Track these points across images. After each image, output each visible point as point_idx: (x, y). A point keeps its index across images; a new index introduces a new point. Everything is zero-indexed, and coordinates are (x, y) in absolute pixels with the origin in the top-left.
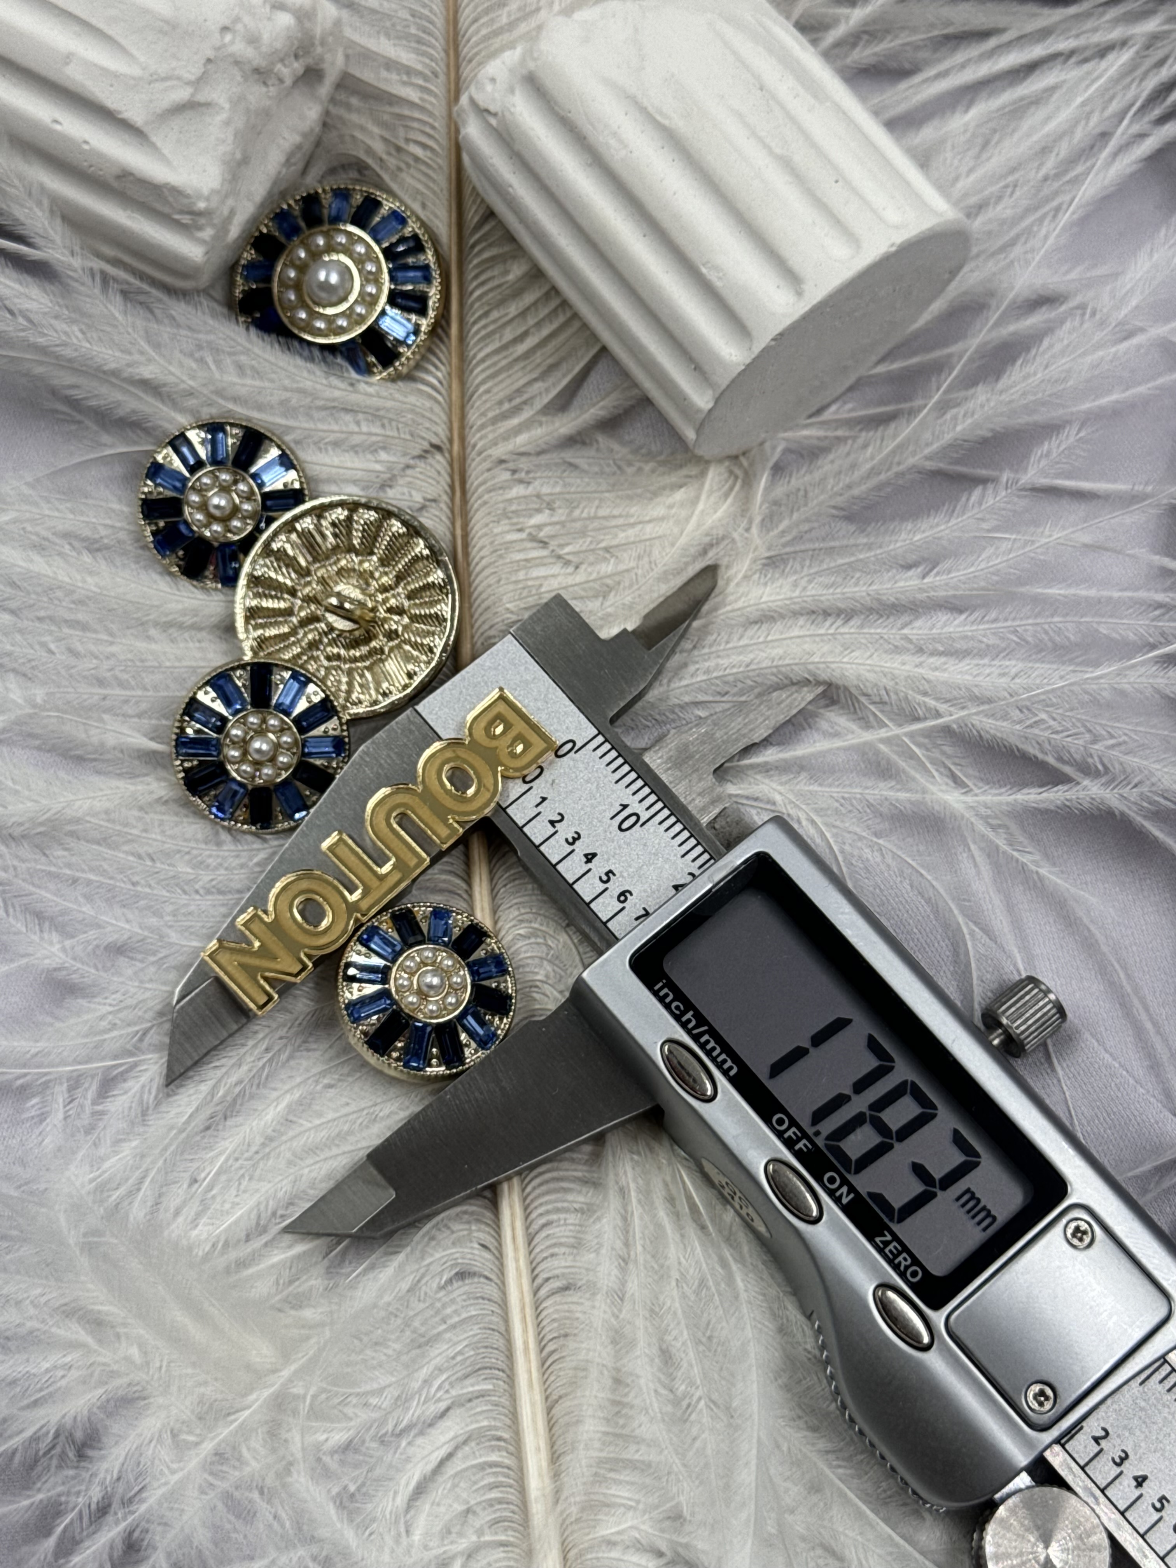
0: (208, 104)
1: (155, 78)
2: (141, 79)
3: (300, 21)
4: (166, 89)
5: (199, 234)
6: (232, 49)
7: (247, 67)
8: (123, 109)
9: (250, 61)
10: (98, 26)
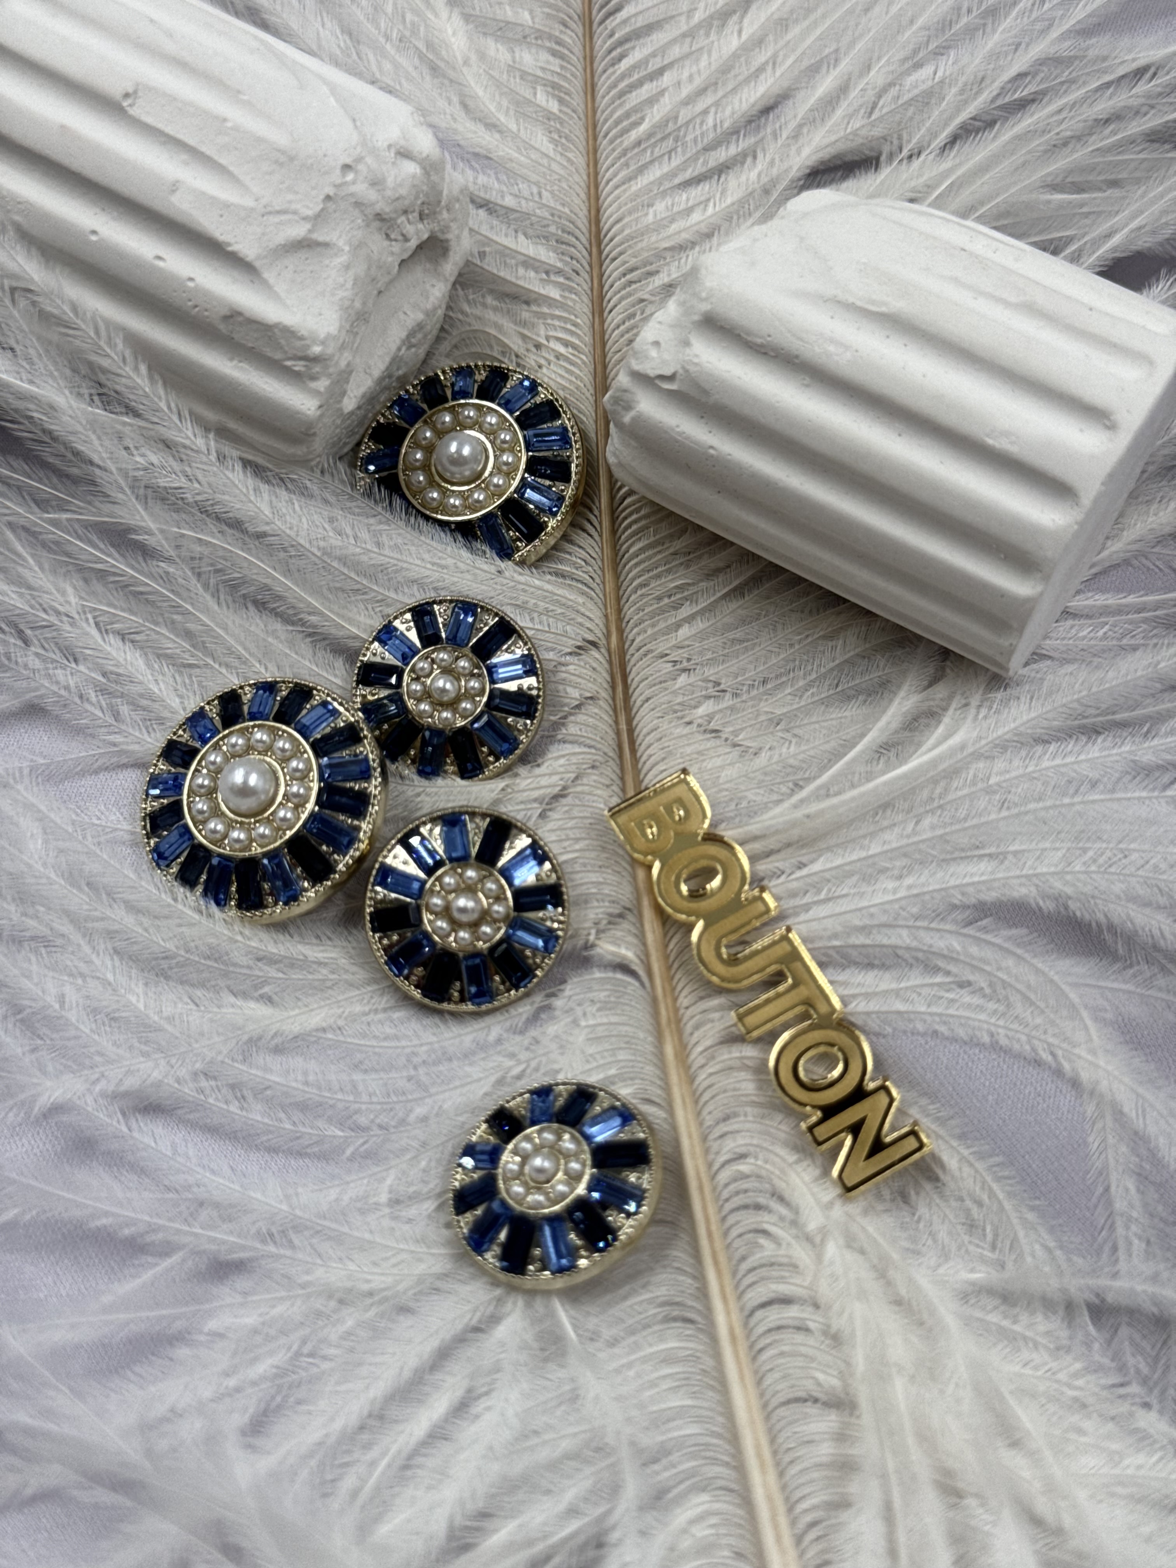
0: (326, 245)
1: (269, 211)
2: (253, 210)
3: (427, 173)
4: (281, 223)
5: (313, 385)
6: (353, 189)
7: (368, 211)
8: (232, 241)
9: (373, 204)
10: (208, 153)
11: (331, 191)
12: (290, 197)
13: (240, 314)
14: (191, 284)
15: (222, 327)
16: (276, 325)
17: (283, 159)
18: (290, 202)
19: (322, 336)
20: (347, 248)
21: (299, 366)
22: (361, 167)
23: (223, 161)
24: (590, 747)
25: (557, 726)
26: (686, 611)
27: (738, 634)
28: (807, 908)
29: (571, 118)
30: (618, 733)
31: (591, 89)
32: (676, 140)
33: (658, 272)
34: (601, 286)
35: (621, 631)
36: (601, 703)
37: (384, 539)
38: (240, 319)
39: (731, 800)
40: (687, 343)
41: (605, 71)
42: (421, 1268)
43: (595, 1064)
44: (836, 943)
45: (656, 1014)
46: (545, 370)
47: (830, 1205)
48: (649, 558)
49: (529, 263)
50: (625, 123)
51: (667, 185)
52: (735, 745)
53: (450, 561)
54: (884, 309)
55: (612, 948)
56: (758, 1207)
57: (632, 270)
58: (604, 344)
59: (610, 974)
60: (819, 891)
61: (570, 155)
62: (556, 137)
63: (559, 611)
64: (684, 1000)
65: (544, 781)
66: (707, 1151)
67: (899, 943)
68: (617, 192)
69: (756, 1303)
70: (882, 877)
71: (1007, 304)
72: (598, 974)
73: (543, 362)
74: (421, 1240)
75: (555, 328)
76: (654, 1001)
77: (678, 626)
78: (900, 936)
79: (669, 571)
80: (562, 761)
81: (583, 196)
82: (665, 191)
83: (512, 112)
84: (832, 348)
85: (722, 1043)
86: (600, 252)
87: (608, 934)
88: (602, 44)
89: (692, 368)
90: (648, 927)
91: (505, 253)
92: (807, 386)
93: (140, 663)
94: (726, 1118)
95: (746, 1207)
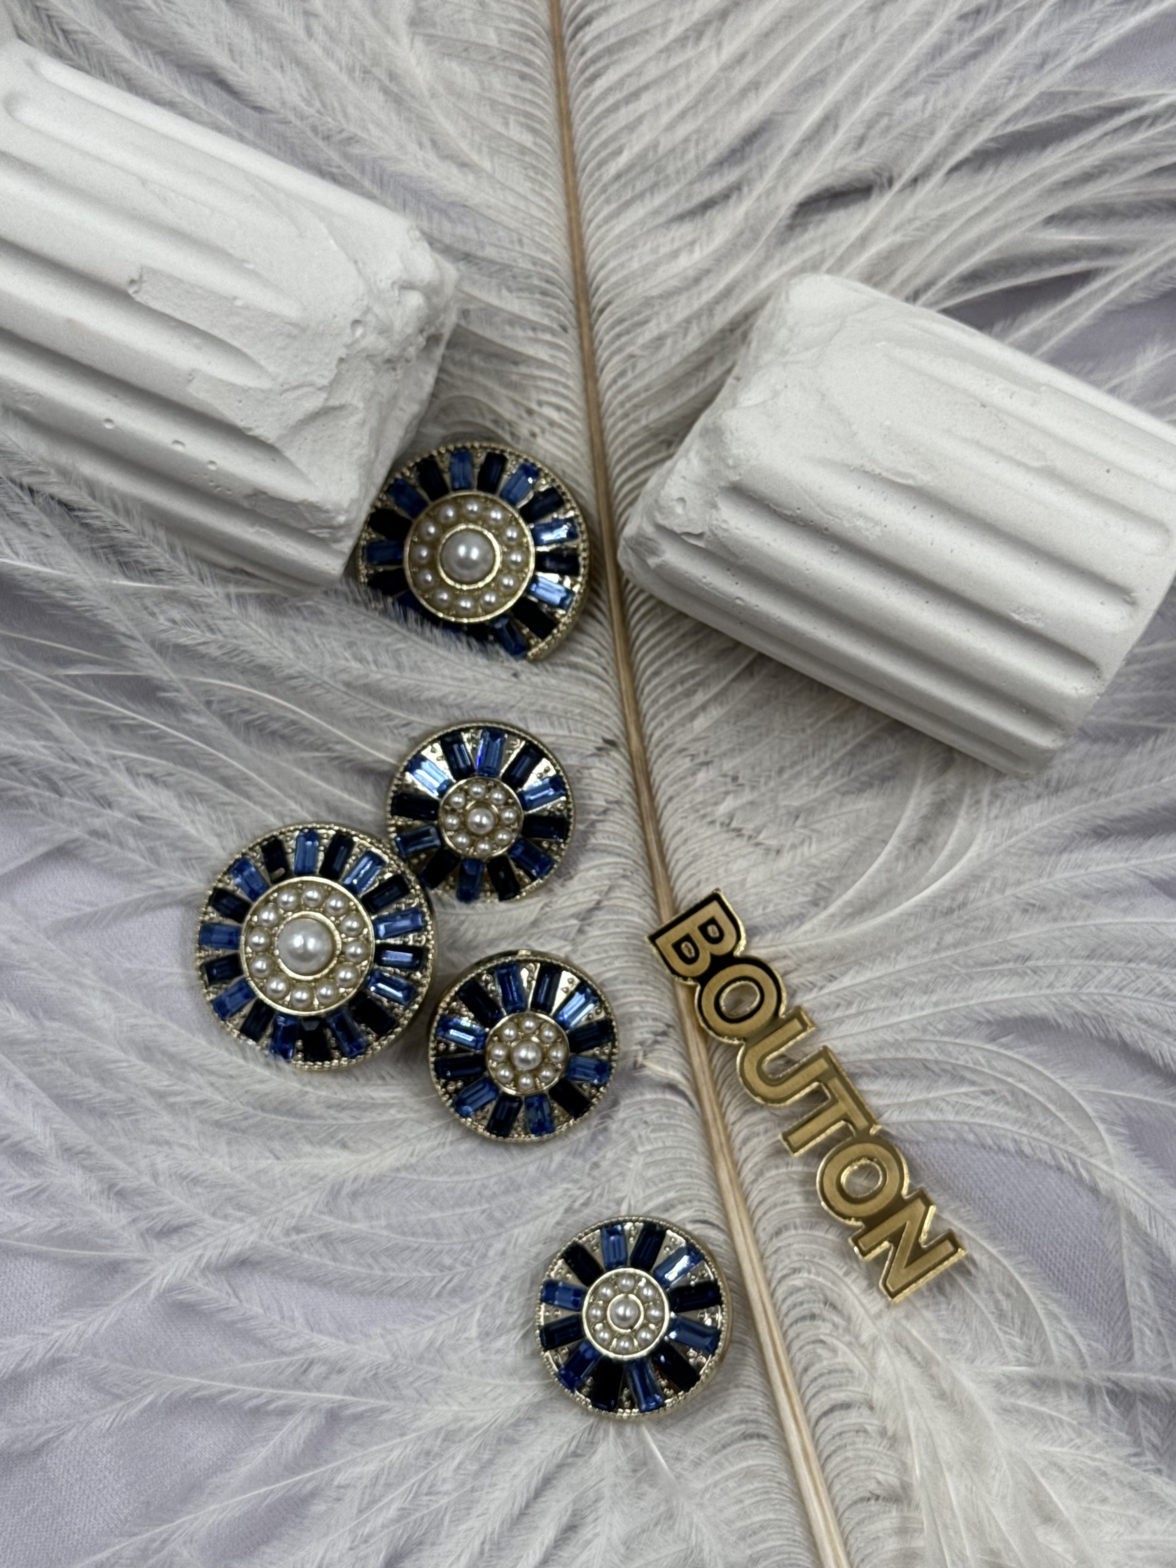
0: (342, 407)
1: (286, 388)
2: (271, 390)
3: (428, 297)
4: (298, 399)
5: (336, 546)
6: (364, 343)
7: (379, 360)
8: (253, 425)
9: (383, 352)
10: (221, 336)
11: (342, 352)
12: (305, 369)
13: (265, 493)
14: (212, 467)
15: (246, 504)
16: (302, 503)
17: (295, 332)
18: (306, 374)
19: (345, 505)
20: (361, 405)
21: (324, 534)
22: (370, 318)
23: (235, 343)
24: (619, 855)
25: (586, 835)
26: (700, 698)
27: (752, 721)
28: (840, 1021)
29: (547, 151)
30: (646, 842)
31: (565, 119)
32: (658, 173)
33: (646, 322)
34: (592, 342)
35: (639, 728)
36: (626, 807)
37: (404, 659)
38: (264, 497)
39: (759, 903)
40: (714, 506)
41: (578, 94)
42: (516, 1400)
43: (654, 1189)
44: (870, 1057)
45: (706, 1135)
46: (540, 441)
47: (879, 1316)
48: (658, 643)
49: (515, 320)
50: (603, 154)
51: (649, 225)
52: (758, 844)
53: (468, 674)
54: (910, 482)
55: (659, 1069)
56: (813, 1317)
57: (621, 321)
58: (599, 405)
59: (660, 1096)
60: (850, 1004)
61: (547, 193)
62: (532, 174)
63: (578, 711)
64: (731, 1117)
65: (581, 897)
66: (765, 1269)
67: (929, 1056)
68: (598, 235)
69: (818, 1413)
70: (909, 990)
72: (649, 1096)
73: (537, 430)
74: (512, 1372)
75: (546, 391)
76: (705, 1124)
77: (693, 716)
78: (928, 1050)
79: (679, 655)
80: (593, 872)
81: (564, 241)
82: (649, 231)
83: (485, 150)
84: (861, 523)
85: (768, 1159)
86: (588, 303)
87: (656, 1054)
88: (575, 63)
89: (720, 533)
90: (693, 1049)
91: (490, 313)
92: (835, 554)
93: (175, 804)
94: (778, 1233)
95: (803, 1318)
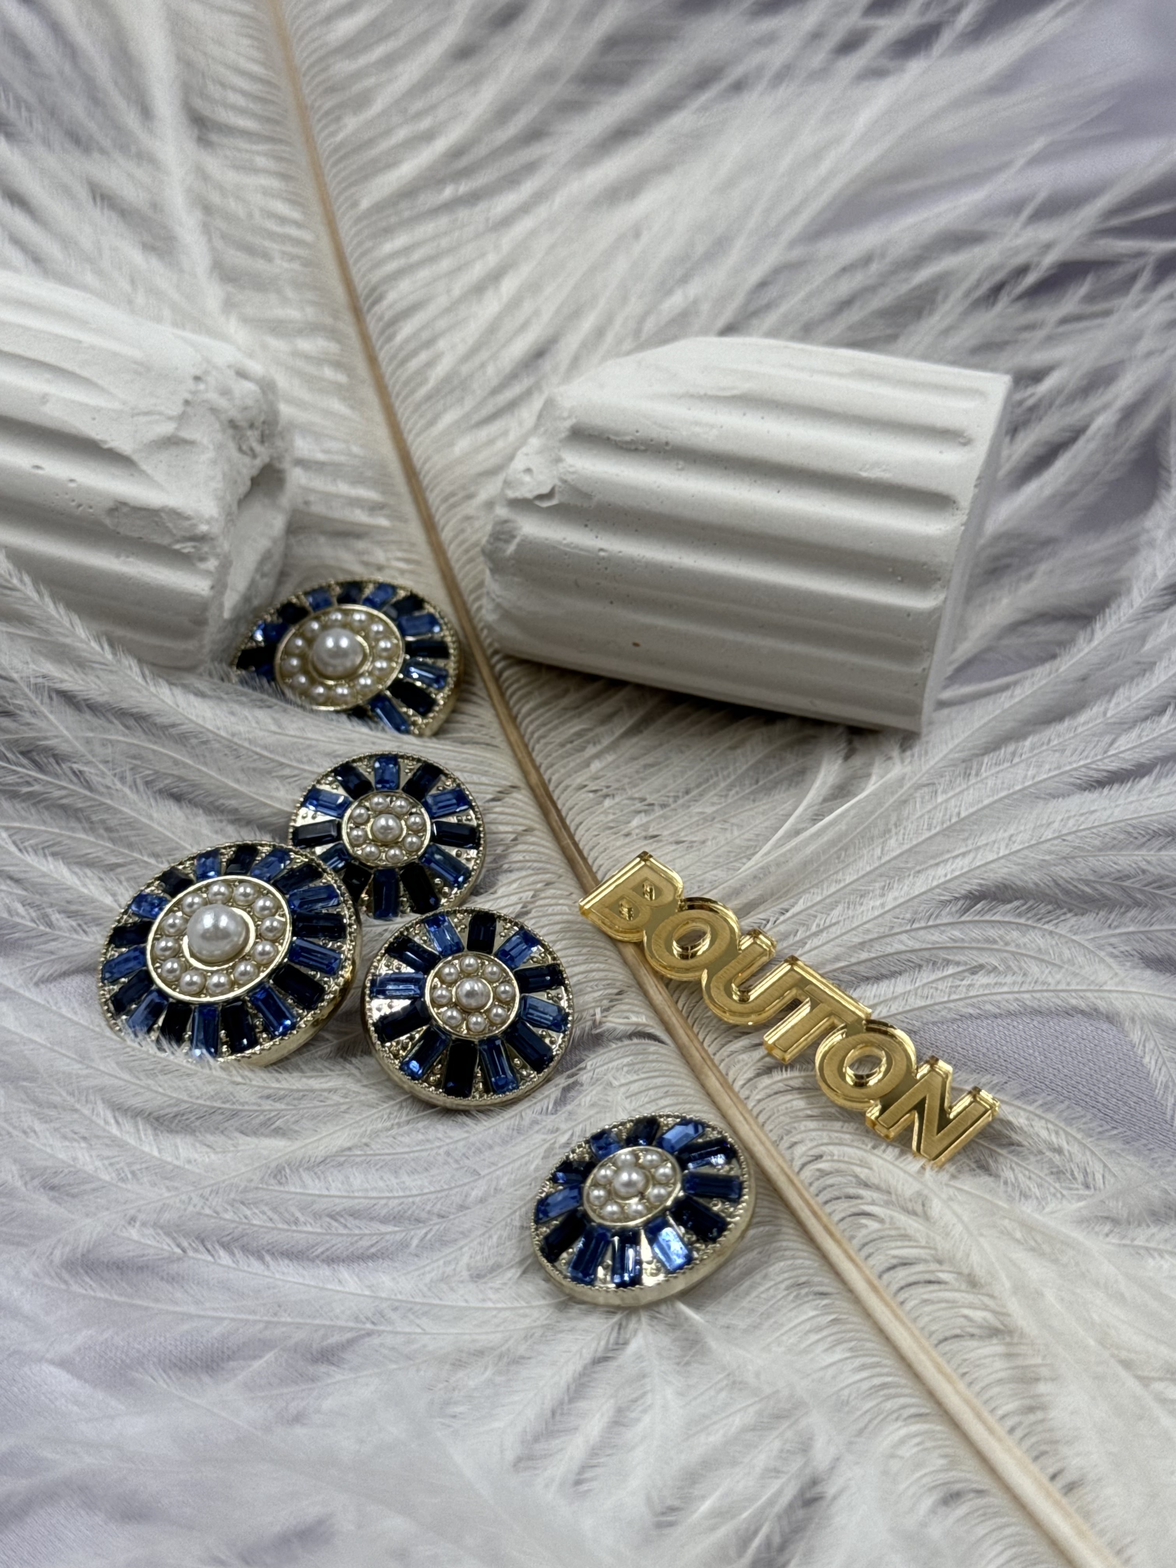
0: (192, 443)
1: (136, 413)
2: (122, 412)
3: (264, 392)
4: (150, 422)
5: (203, 566)
6: (206, 396)
7: (222, 417)
8: (108, 439)
9: (225, 412)
10: (70, 369)
11: (188, 396)
12: (153, 400)
13: (125, 504)
14: (72, 485)
15: (108, 521)
16: (162, 509)
17: (140, 369)
18: (154, 405)
19: (206, 516)
20: (211, 447)
21: (188, 548)
22: (211, 379)
23: (85, 373)
25: (502, 856)
26: (591, 750)
30: (563, 850)
31: (372, 360)
32: (464, 389)
34: (429, 511)
35: (538, 774)
36: (539, 832)
37: (286, 723)
38: (125, 510)
40: (559, 460)
41: (382, 346)
44: (841, 964)
47: (921, 1173)
48: (542, 715)
50: (411, 385)
51: (464, 427)
53: (354, 736)
54: (735, 392)
55: (622, 1021)
56: (849, 1196)
57: (451, 496)
58: (445, 554)
59: (627, 1043)
60: (809, 926)
62: (352, 403)
63: (471, 765)
67: (902, 948)
69: (882, 1267)
70: (866, 899)
71: (841, 375)
72: (614, 1046)
75: (392, 550)
78: (901, 942)
79: (564, 722)
81: (391, 445)
82: (465, 430)
84: (697, 429)
85: (758, 1075)
86: (420, 486)
87: (613, 1010)
88: (373, 327)
89: (569, 478)
90: (652, 989)
91: (328, 497)
92: (682, 469)
93: (64, 870)
94: (789, 1132)
95: (836, 1198)
